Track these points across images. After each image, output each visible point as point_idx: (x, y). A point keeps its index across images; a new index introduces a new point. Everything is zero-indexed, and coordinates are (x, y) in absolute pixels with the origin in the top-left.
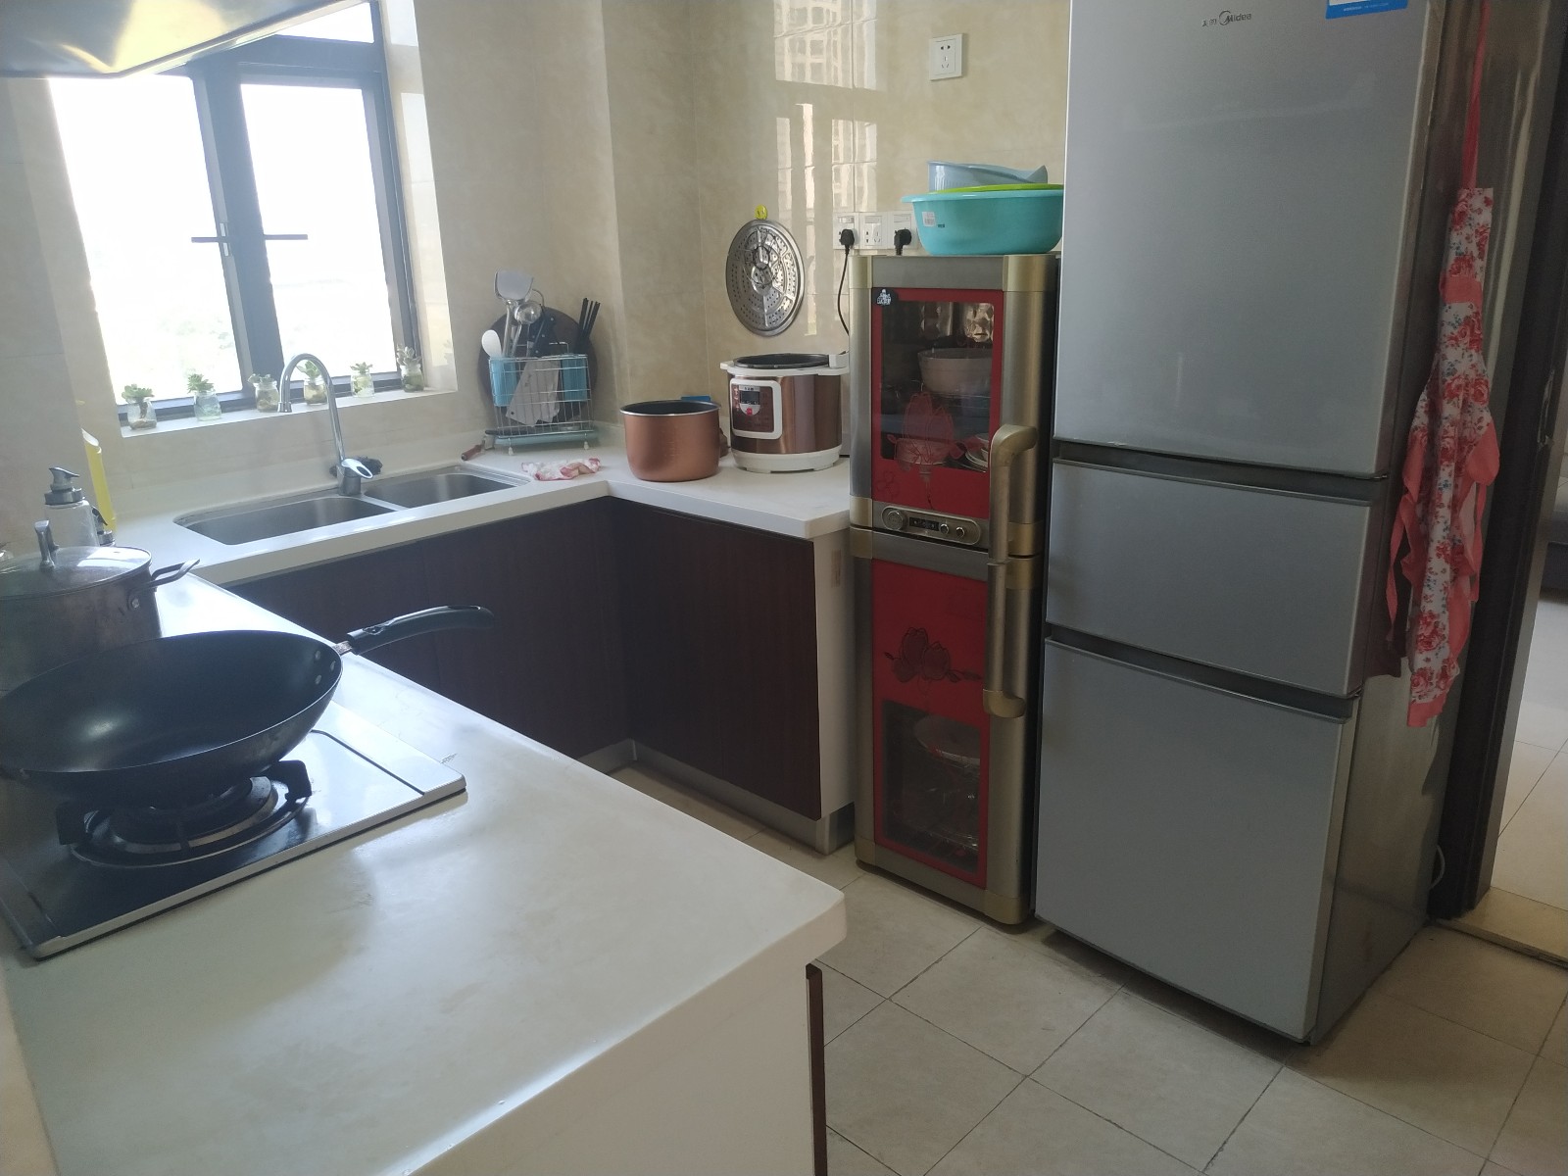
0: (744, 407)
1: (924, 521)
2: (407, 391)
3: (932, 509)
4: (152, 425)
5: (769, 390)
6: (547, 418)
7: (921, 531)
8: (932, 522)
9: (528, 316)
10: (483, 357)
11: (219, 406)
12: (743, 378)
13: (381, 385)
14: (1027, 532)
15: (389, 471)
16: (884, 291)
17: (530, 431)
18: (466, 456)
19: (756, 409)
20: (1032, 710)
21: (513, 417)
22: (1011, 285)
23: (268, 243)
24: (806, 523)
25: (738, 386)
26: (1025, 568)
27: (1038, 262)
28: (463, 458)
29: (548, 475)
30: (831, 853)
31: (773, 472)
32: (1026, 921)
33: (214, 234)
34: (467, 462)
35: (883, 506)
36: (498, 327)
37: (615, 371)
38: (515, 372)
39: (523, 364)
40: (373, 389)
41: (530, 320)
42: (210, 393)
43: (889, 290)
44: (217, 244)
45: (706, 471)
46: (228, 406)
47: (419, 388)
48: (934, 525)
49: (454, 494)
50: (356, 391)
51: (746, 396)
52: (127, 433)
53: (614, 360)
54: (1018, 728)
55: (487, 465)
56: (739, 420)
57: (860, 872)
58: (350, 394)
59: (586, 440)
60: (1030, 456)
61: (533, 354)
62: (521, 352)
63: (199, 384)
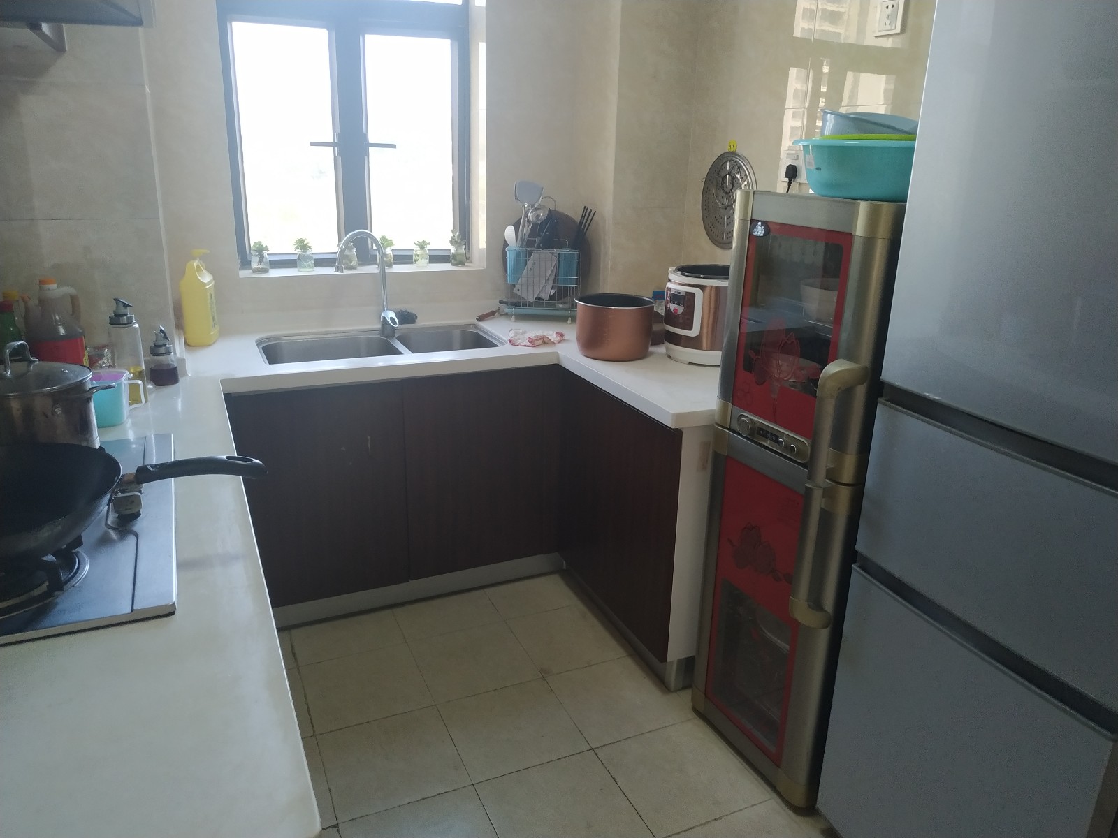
0: (672, 307)
1: (768, 432)
2: (453, 265)
3: (775, 422)
4: (266, 271)
5: (692, 295)
6: (545, 296)
7: (765, 441)
8: (774, 435)
9: (538, 216)
10: (506, 244)
11: (313, 262)
12: (676, 283)
13: (435, 258)
14: (850, 462)
15: (423, 322)
16: (760, 223)
17: (529, 305)
18: (481, 318)
19: (681, 309)
20: (837, 624)
21: (518, 293)
22: (860, 230)
23: (371, 149)
24: (674, 415)
25: (670, 289)
26: (844, 495)
27: (887, 209)
28: (477, 319)
29: (519, 342)
30: (676, 691)
31: (690, 363)
32: (807, 808)
33: (331, 141)
34: (480, 323)
35: (739, 411)
36: (516, 226)
37: (602, 265)
38: (523, 259)
39: (530, 254)
40: (428, 261)
41: (539, 220)
42: (309, 252)
43: (764, 223)
44: (332, 148)
45: (636, 354)
46: (320, 263)
47: (461, 263)
48: (775, 437)
49: (464, 346)
50: (416, 261)
51: (676, 298)
52: (245, 274)
53: (602, 256)
54: (823, 637)
55: (492, 328)
56: (670, 318)
57: (692, 715)
58: (412, 263)
59: (570, 317)
60: (860, 392)
61: (539, 248)
62: (530, 243)
63: (302, 245)
